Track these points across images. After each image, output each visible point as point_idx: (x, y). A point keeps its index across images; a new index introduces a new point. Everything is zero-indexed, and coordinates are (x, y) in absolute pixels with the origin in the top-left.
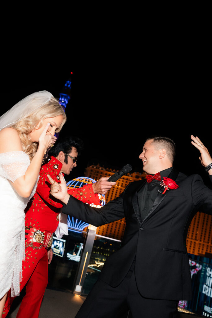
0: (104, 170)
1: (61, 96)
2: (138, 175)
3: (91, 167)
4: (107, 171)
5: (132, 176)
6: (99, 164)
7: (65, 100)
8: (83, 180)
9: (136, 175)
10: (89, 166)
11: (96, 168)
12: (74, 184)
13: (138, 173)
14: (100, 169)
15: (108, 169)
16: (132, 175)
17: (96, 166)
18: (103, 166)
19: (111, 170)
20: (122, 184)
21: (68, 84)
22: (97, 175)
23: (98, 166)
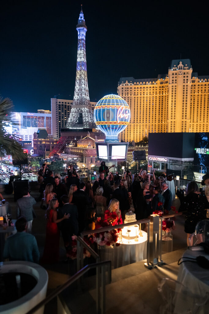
0: (132, 85)
1: (78, 30)
2: (163, 81)
3: (121, 85)
4: (135, 85)
5: (156, 84)
6: (127, 81)
7: (83, 33)
8: (108, 98)
9: (160, 81)
10: (119, 86)
11: (126, 85)
12: (102, 103)
13: (162, 79)
14: (129, 85)
15: (135, 83)
16: (156, 82)
17: (125, 84)
18: (131, 82)
19: (138, 83)
20: (150, 92)
21: (81, 18)
22: (128, 90)
23: (127, 83)
